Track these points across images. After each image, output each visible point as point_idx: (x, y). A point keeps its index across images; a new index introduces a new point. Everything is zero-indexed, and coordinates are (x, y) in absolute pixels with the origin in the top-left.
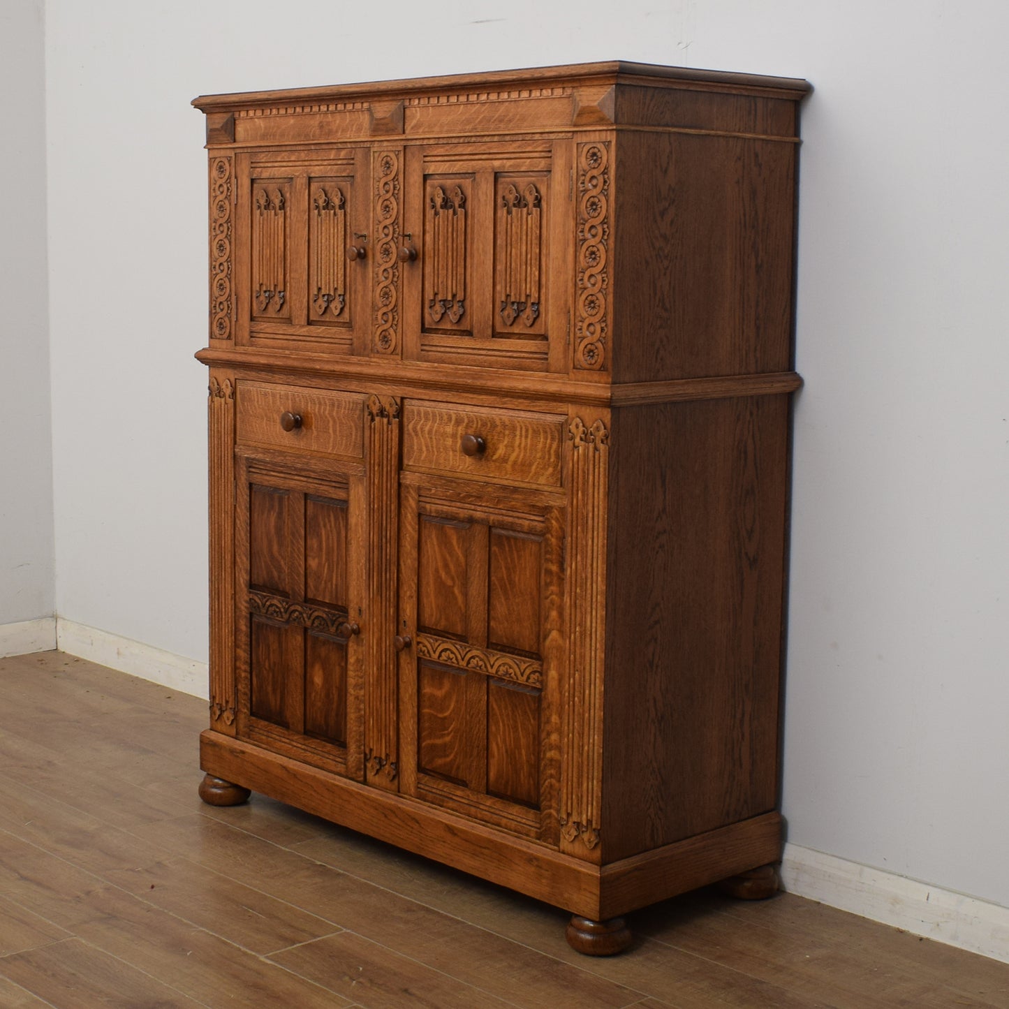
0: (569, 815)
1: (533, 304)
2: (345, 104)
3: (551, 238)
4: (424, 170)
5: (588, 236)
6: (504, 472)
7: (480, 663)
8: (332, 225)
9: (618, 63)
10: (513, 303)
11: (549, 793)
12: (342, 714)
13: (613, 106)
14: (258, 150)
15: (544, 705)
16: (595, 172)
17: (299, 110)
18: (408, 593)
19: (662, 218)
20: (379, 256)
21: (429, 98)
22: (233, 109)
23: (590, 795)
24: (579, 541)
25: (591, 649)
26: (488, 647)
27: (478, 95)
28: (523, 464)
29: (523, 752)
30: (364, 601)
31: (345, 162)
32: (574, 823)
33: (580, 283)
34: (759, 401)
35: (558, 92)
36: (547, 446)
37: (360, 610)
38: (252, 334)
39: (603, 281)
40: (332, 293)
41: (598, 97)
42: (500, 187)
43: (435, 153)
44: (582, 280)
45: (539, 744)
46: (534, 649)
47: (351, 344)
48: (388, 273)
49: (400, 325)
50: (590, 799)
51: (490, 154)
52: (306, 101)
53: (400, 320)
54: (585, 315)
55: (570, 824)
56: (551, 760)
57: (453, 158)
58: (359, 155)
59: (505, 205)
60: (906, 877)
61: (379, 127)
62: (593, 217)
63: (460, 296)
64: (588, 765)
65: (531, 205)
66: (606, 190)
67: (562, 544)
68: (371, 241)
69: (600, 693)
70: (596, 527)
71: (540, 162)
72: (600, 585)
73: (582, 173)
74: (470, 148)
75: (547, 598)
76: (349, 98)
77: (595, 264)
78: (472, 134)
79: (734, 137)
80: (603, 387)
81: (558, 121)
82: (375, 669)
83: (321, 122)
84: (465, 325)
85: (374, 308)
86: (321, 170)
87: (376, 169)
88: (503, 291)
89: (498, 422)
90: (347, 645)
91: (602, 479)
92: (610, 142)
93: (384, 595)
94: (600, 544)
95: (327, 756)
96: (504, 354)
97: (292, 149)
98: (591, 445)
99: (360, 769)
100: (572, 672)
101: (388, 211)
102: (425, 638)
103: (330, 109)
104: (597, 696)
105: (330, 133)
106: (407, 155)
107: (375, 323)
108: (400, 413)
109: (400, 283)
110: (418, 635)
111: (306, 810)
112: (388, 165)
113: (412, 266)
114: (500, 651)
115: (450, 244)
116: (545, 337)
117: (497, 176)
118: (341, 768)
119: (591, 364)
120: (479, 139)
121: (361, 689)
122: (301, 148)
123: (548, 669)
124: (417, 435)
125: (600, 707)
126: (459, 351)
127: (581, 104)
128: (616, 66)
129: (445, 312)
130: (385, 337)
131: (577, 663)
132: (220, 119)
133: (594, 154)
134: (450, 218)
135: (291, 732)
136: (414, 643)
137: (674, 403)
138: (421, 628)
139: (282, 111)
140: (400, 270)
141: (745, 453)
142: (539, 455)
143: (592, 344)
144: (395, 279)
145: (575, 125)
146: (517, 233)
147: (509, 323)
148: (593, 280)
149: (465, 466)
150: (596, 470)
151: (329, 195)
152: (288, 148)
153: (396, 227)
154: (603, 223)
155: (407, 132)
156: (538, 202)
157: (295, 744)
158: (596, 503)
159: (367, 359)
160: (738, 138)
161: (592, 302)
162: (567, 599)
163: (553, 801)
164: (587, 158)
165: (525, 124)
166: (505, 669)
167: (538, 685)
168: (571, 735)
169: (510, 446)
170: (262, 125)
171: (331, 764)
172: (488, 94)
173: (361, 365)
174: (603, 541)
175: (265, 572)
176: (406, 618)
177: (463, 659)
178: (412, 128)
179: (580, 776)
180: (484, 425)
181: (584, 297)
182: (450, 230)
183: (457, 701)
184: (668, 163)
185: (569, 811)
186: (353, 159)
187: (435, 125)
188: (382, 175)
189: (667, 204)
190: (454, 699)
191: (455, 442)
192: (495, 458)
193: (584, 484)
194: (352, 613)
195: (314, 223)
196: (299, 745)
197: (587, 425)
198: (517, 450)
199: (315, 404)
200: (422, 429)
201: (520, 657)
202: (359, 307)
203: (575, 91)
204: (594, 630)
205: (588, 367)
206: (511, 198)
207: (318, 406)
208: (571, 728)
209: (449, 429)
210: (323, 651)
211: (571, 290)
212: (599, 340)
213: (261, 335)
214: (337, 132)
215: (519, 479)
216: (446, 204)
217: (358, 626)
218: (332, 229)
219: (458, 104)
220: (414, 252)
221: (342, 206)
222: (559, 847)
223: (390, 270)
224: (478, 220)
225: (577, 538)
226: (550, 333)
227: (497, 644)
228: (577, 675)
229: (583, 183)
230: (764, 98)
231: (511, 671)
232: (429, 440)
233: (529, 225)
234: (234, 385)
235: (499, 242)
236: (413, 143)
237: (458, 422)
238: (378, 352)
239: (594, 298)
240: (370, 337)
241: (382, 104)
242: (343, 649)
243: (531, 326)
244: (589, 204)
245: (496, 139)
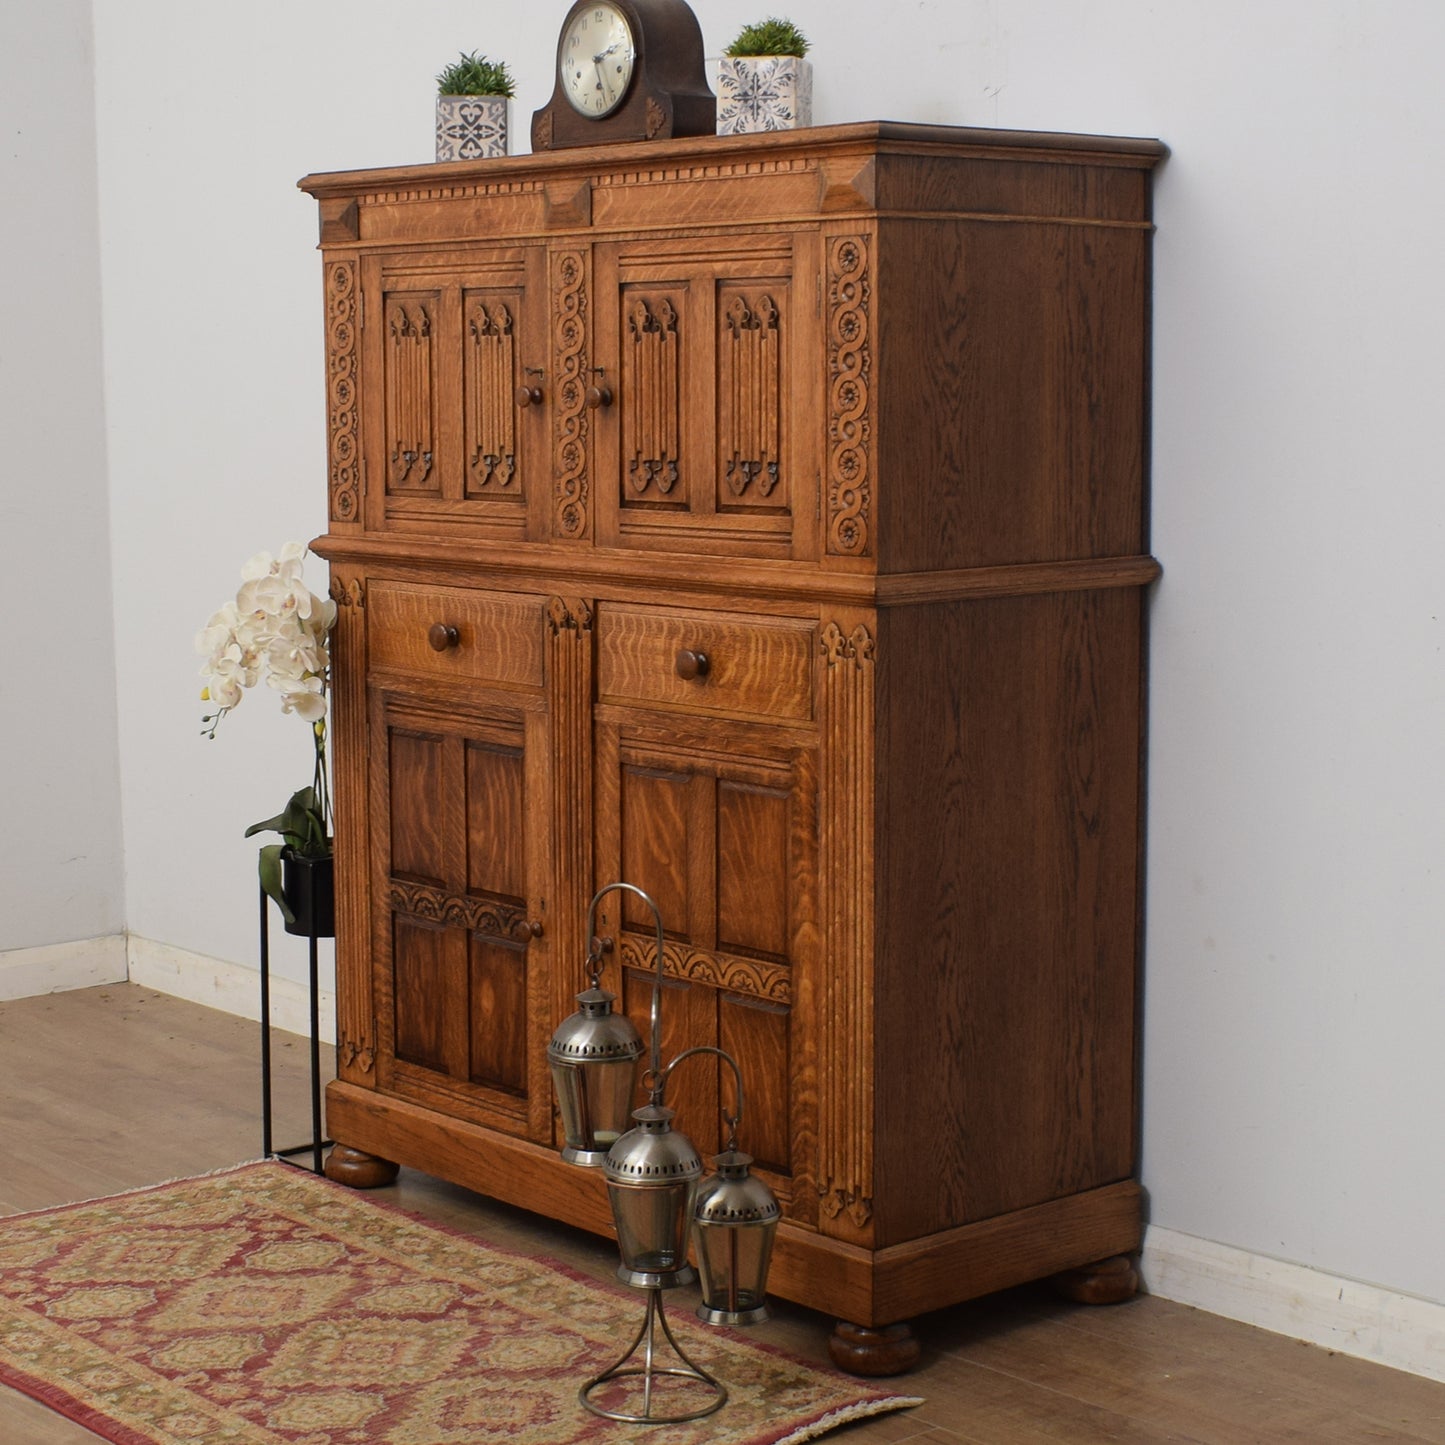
0: (830, 1180)
1: (770, 464)
2: (510, 185)
3: (793, 371)
4: (620, 278)
5: (843, 367)
6: (734, 703)
7: (708, 972)
8: (495, 357)
9: (877, 125)
10: (743, 463)
11: (804, 1151)
12: (521, 1051)
13: (873, 185)
14: (391, 251)
15: (794, 1027)
16: (850, 278)
17: (447, 193)
18: (608, 877)
19: (948, 340)
20: (560, 401)
21: (625, 175)
22: (357, 193)
23: (857, 1151)
24: (837, 795)
25: (855, 948)
26: (717, 949)
27: (691, 170)
28: (760, 690)
29: (768, 1095)
30: (548, 889)
31: (511, 266)
32: (837, 1191)
33: (832, 433)
34: (1096, 597)
35: (799, 165)
36: (793, 663)
37: (543, 903)
38: (388, 514)
39: (864, 430)
40: (497, 453)
41: (852, 171)
42: (723, 300)
43: (634, 253)
44: (835, 429)
45: (789, 1083)
46: (780, 950)
47: (525, 526)
48: (574, 423)
49: (591, 498)
50: (857, 1157)
51: (709, 253)
52: (457, 180)
53: (591, 490)
54: (840, 478)
55: (832, 1193)
56: (805, 1104)
57: (659, 260)
58: (531, 259)
59: (731, 325)
60: (1312, 1268)
61: (557, 217)
62: (849, 341)
63: (671, 455)
64: (854, 1109)
65: (765, 325)
66: (866, 303)
67: (815, 799)
68: (550, 380)
69: (869, 1007)
70: (859, 776)
71: (777, 265)
72: (866, 856)
73: (832, 279)
74: (682, 246)
75: (795, 877)
76: (516, 176)
77: (852, 407)
78: (684, 225)
79: (1053, 224)
80: (865, 579)
81: (799, 207)
82: (565, 985)
83: (478, 210)
84: (679, 496)
85: (555, 474)
86: (479, 279)
87: (555, 277)
88: (730, 447)
89: (726, 633)
90: (526, 953)
91: (866, 707)
92: (870, 234)
93: (574, 880)
94: (865, 800)
95: (501, 1110)
96: (732, 535)
97: (440, 248)
98: (851, 661)
99: (547, 1128)
100: (830, 979)
101: (572, 336)
102: (633, 937)
103: (490, 192)
104: (865, 1012)
105: (491, 225)
106: (596, 256)
107: (557, 494)
108: (593, 622)
109: (590, 436)
110: (622, 935)
111: (475, 1189)
112: (570, 271)
113: (605, 414)
114: (735, 953)
115: (657, 382)
116: (786, 511)
117: (719, 284)
118: (521, 1127)
119: (849, 547)
120: (694, 233)
121: (546, 1013)
122: (452, 247)
123: (799, 976)
124: (616, 653)
125: (869, 1027)
126: (672, 532)
127: (829, 182)
128: (875, 129)
129: (652, 478)
130: (571, 514)
131: (838, 966)
132: (338, 207)
133: (849, 253)
134: (656, 344)
135: (452, 1079)
136: (617, 947)
137: (968, 601)
138: (627, 925)
139: (424, 195)
140: (590, 418)
141: (1078, 670)
142: (781, 676)
143: (850, 519)
144: (583, 432)
145: (823, 212)
146: (747, 365)
147: (738, 492)
148: (850, 430)
149: (683, 694)
150: (859, 696)
151: (490, 314)
152: (434, 248)
153: (583, 358)
154: (862, 349)
155: (596, 223)
156: (775, 321)
157: (457, 1095)
158: (859, 742)
159: (547, 546)
160: (1059, 224)
161: (850, 460)
162: (822, 877)
163: (809, 1162)
164: (839, 258)
165: (756, 210)
166: (740, 978)
167: (785, 1000)
168: (830, 1069)
169: (743, 665)
170: (397, 215)
171: (506, 1122)
172: (705, 169)
173: (539, 555)
174: (869, 795)
175: (411, 854)
176: (606, 912)
177: (684, 967)
178: (603, 218)
179: (843, 1127)
180: (707, 636)
181: (838, 453)
182: (656, 361)
183: (677, 1026)
184: (955, 264)
185: (830, 1175)
186: (522, 262)
187: (634, 214)
188: (562, 285)
189: (955, 322)
190: (673, 1023)
191: (668, 661)
192: (722, 682)
193: (842, 715)
194: (533, 907)
195: (470, 354)
196: (463, 1097)
197: (846, 632)
198: (752, 670)
199: (476, 611)
200: (623, 644)
201: (760, 962)
202: (534, 473)
203: (822, 163)
204: (858, 920)
205: (846, 550)
206: (738, 315)
207: (480, 615)
208: (830, 1057)
209: (660, 643)
210: (493, 962)
211: (821, 444)
212: (859, 513)
213: (401, 515)
214: (500, 224)
215: (756, 711)
216: (651, 324)
217: (540, 924)
218: (495, 364)
219: (664, 184)
220: (608, 393)
221: (509, 330)
222: (817, 1226)
223: (576, 420)
224: (695, 349)
225: (834, 792)
226: (793, 505)
227: (730, 945)
228: (837, 983)
229: (835, 293)
230: (1097, 167)
231: (749, 981)
232: (632, 659)
233: (764, 354)
234: (364, 587)
235: (723, 377)
236: (604, 239)
237: (673, 632)
238: (561, 536)
239: (852, 454)
240: (550, 516)
241: (561, 183)
242: (521, 959)
243: (768, 495)
244: (843, 322)
245: (717, 232)
